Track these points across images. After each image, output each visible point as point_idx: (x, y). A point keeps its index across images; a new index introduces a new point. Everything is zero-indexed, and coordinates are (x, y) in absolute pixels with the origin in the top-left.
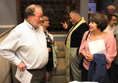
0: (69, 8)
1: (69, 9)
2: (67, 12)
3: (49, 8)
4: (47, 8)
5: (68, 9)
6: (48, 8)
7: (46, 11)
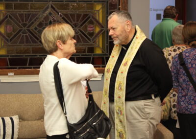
0: (102, 8)
1: (101, 11)
2: (97, 18)
3: (52, 7)
4: (46, 7)
5: (98, 11)
6: (48, 8)
7: (45, 14)
